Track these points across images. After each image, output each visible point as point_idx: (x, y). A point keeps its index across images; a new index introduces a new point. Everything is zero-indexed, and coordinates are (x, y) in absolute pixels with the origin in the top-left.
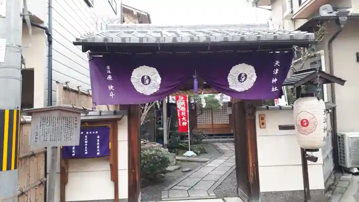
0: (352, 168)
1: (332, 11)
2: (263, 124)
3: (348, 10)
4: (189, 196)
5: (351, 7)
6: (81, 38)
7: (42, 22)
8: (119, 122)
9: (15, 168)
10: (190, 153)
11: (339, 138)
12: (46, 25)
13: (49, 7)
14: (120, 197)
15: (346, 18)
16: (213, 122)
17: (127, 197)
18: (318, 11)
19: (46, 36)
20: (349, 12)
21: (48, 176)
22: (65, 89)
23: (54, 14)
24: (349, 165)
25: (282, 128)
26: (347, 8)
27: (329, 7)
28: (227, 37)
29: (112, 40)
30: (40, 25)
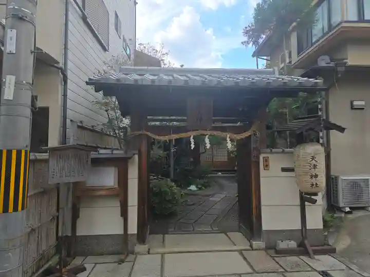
0: (344, 207)
1: (329, 61)
2: (267, 166)
3: (345, 61)
4: (193, 230)
5: (347, 59)
6: (94, 79)
7: (58, 63)
8: (130, 161)
9: (23, 209)
10: (193, 188)
11: (333, 179)
12: (61, 65)
13: (65, 48)
14: (129, 232)
15: (344, 68)
16: (213, 159)
17: (136, 233)
18: (316, 62)
19: (62, 76)
20: (346, 63)
21: (60, 211)
22: (79, 127)
23: (70, 55)
24: (341, 205)
25: (284, 170)
26: (344, 59)
27: (327, 58)
28: (238, 82)
29: (125, 81)
30: (56, 65)
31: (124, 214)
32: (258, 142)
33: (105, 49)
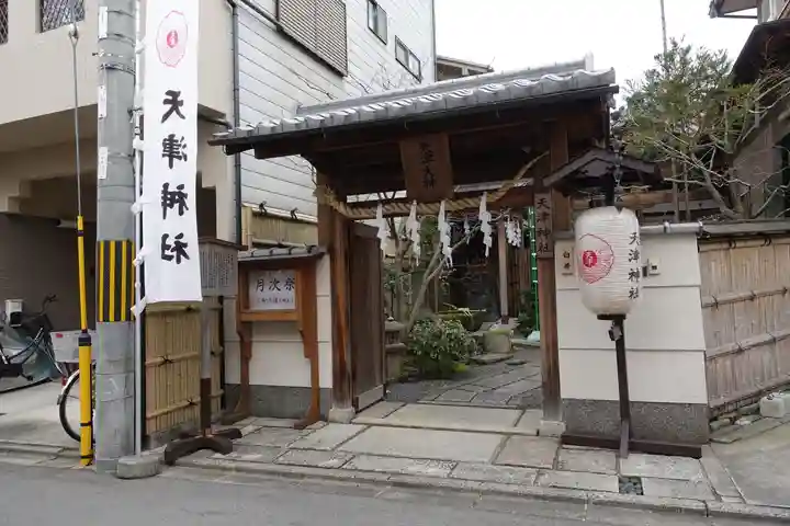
2: (567, 266)
4: (470, 402)
7: (223, 115)
8: (319, 266)
13: (234, 88)
14: (322, 385)
17: (331, 386)
22: (257, 214)
29: (307, 125)
30: (220, 120)
31: (311, 353)
32: (550, 217)
33: (340, 75)
